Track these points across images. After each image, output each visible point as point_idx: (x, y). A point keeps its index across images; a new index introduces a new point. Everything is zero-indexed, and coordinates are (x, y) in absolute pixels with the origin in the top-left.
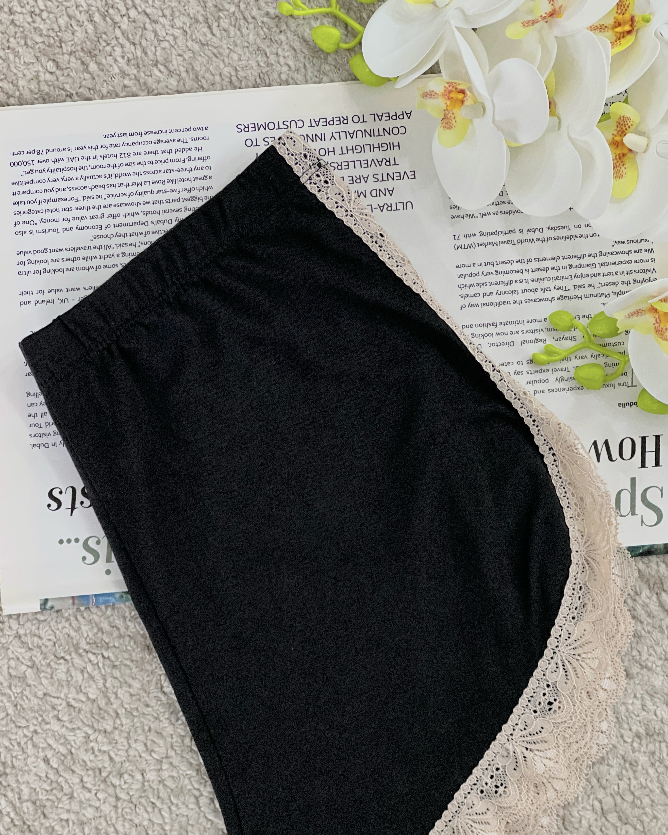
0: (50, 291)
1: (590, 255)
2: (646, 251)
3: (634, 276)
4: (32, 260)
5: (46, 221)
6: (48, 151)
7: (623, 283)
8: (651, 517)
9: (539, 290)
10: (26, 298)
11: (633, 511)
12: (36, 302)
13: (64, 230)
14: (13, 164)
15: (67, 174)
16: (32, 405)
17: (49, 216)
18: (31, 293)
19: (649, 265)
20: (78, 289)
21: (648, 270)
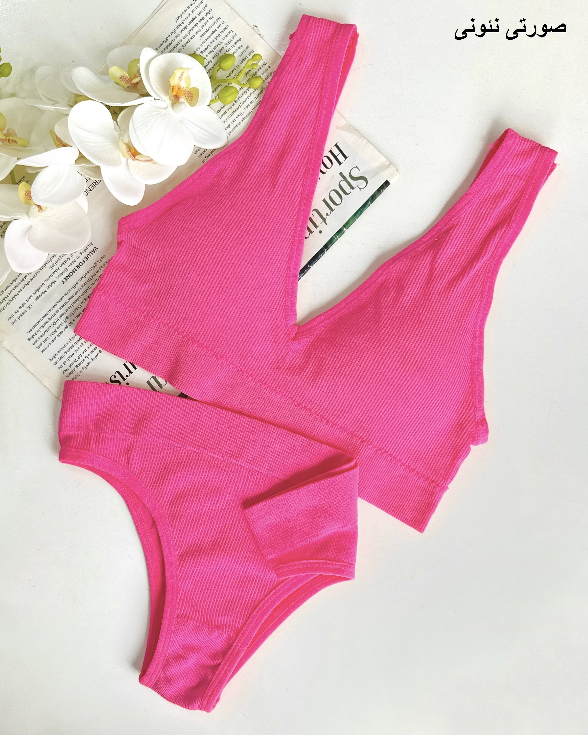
0: (20, 308)
2: (263, 66)
8: (362, 183)
9: (231, 124)
10: (13, 320)
11: (352, 188)
12: (19, 318)
16: (56, 363)
18: (13, 316)
20: (31, 296)
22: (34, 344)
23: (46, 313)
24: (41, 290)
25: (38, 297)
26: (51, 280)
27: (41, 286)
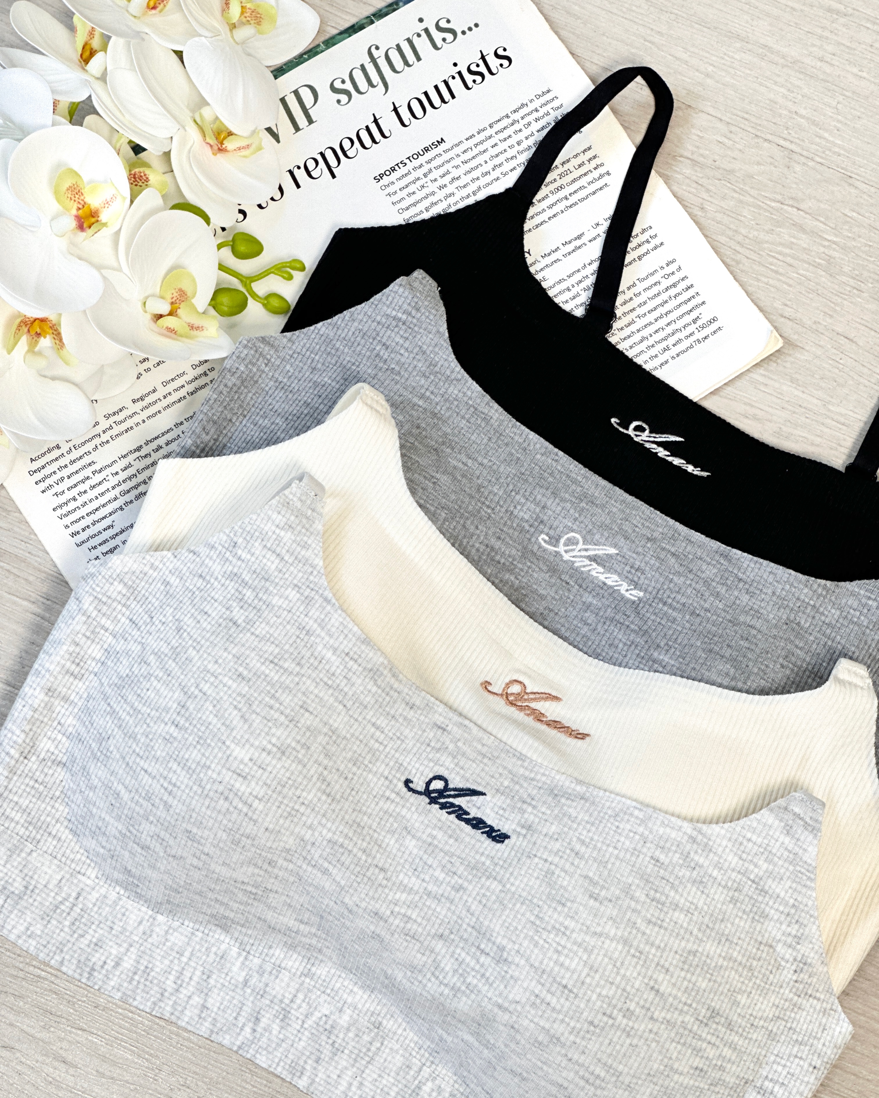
1: (131, 502)
2: (78, 533)
3: (78, 503)
4: (646, 245)
5: (655, 284)
6: (691, 347)
7: (85, 492)
9: (164, 446)
13: (634, 285)
14: (714, 320)
15: (661, 335)
17: (655, 290)
19: (68, 520)
20: (590, 241)
21: (66, 515)
22: (602, 165)
23: (570, 210)
24: (570, 247)
25: (579, 237)
26: (548, 260)
27: (569, 254)
